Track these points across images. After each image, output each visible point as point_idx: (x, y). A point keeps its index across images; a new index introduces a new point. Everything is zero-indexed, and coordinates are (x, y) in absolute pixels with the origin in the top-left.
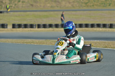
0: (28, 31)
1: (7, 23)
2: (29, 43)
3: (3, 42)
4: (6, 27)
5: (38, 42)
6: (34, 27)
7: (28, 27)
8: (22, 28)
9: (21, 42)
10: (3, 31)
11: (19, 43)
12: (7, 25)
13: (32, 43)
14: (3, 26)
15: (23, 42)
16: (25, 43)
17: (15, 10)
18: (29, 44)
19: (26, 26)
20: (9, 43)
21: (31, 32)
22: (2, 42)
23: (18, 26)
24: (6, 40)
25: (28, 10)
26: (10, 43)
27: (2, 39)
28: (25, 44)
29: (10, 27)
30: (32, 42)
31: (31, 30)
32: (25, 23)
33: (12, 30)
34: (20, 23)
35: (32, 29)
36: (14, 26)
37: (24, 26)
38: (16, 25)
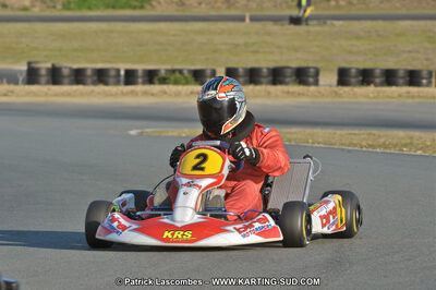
0: (400, 96)
1: (319, 65)
2: (395, 146)
4: (311, 80)
5: (429, 143)
6: (424, 81)
7: (401, 81)
8: (376, 85)
9: (364, 143)
10: (300, 94)
11: (355, 145)
12: (317, 73)
13: (405, 145)
14: (302, 76)
15: (370, 143)
16: (380, 146)
17: (354, 12)
18: (392, 151)
19: (390, 78)
20: (316, 145)
21: (410, 101)
22: (290, 141)
23: (361, 78)
24: (309, 130)
25: (404, 11)
26: (322, 145)
27: (294, 130)
28: (378, 150)
29: (328, 79)
30: (409, 141)
31: (409, 95)
32: (390, 64)
33: (336, 94)
34: (368, 65)
35: (414, 90)
36: (343, 77)
37: (383, 79)
38: (353, 71)
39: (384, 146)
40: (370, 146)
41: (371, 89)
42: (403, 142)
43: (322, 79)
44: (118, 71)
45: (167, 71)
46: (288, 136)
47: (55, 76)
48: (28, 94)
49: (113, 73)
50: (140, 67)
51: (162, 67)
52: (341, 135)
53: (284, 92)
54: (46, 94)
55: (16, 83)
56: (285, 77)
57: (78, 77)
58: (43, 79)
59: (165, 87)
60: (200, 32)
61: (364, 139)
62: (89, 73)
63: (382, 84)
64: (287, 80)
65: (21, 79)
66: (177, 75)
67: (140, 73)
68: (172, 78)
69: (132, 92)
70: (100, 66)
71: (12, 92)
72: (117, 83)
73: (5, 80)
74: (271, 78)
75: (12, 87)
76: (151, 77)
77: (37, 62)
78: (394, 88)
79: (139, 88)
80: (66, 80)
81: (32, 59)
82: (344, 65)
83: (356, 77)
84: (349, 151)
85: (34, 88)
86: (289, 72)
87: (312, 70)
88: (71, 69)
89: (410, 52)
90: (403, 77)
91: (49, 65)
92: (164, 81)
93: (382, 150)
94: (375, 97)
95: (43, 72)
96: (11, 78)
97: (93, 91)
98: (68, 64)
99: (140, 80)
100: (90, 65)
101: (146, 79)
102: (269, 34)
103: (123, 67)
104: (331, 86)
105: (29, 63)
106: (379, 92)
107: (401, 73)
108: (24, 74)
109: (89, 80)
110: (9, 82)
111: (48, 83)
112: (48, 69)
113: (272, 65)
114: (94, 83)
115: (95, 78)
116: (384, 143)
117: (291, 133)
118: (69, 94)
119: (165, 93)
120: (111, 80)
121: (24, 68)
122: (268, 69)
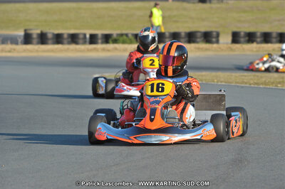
2: (273, 83)
3: (204, 82)
4: (214, 40)
7: (274, 40)
8: (258, 43)
9: (252, 82)
10: (207, 49)
11: (246, 83)
12: (218, 35)
13: (279, 83)
14: (208, 37)
15: (255, 81)
16: (262, 84)
18: (271, 87)
19: (267, 38)
20: (219, 83)
22: (202, 81)
23: (247, 38)
24: (214, 74)
26: (223, 83)
27: (204, 73)
28: (261, 86)
29: (226, 39)
30: (281, 80)
32: (266, 29)
33: (231, 49)
34: (251, 30)
36: (236, 38)
37: (262, 39)
38: (242, 34)
39: (265, 83)
40: (256, 84)
41: (254, 45)
42: (278, 81)
43: (221, 40)
44: (85, 35)
45: (118, 35)
46: (200, 77)
47: (43, 39)
48: (25, 51)
49: (81, 36)
50: (99, 32)
51: (115, 32)
52: (236, 77)
53: (196, 48)
54: (37, 51)
55: (17, 44)
56: (197, 38)
57: (58, 39)
58: (35, 41)
59: (116, 46)
60: (139, 9)
61: (251, 79)
62: (65, 36)
63: (261, 42)
64: (198, 40)
65: (20, 40)
66: (125, 37)
67: (100, 36)
68: (121, 39)
69: (95, 49)
70: (72, 31)
71: (14, 50)
72: (84, 43)
73: (9, 42)
74: (187, 39)
75: (14, 46)
76: (107, 39)
77: (30, 30)
78: (269, 45)
79: (99, 46)
80: (50, 41)
81: (27, 28)
82: (235, 30)
83: (244, 37)
84: (242, 87)
85: (29, 47)
86: (199, 35)
87: (215, 33)
88: (53, 34)
89: (279, 21)
90: (276, 38)
91: (39, 32)
92: (115, 41)
93: (264, 86)
94: (257, 51)
95: (35, 36)
96: (13, 40)
97: (68, 49)
98: (52, 31)
99: (100, 41)
100: (66, 31)
101: (104, 40)
102: (185, 9)
103: (88, 33)
104: (227, 44)
105: (25, 30)
106: (259, 48)
107: (274, 35)
108: (22, 38)
109: (65, 41)
110: (12, 43)
111: (38, 43)
112: (38, 34)
113: (188, 30)
114: (69, 43)
115: (70, 40)
116: (265, 81)
117: (202, 76)
118: (52, 51)
119: (116, 49)
120: (81, 41)
121: (22, 33)
122: (185, 33)
